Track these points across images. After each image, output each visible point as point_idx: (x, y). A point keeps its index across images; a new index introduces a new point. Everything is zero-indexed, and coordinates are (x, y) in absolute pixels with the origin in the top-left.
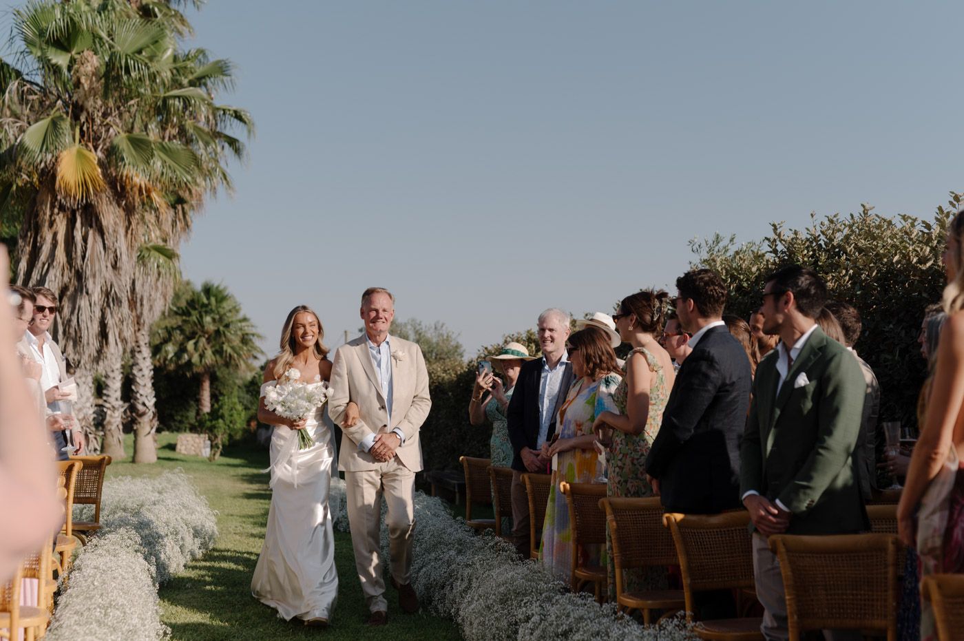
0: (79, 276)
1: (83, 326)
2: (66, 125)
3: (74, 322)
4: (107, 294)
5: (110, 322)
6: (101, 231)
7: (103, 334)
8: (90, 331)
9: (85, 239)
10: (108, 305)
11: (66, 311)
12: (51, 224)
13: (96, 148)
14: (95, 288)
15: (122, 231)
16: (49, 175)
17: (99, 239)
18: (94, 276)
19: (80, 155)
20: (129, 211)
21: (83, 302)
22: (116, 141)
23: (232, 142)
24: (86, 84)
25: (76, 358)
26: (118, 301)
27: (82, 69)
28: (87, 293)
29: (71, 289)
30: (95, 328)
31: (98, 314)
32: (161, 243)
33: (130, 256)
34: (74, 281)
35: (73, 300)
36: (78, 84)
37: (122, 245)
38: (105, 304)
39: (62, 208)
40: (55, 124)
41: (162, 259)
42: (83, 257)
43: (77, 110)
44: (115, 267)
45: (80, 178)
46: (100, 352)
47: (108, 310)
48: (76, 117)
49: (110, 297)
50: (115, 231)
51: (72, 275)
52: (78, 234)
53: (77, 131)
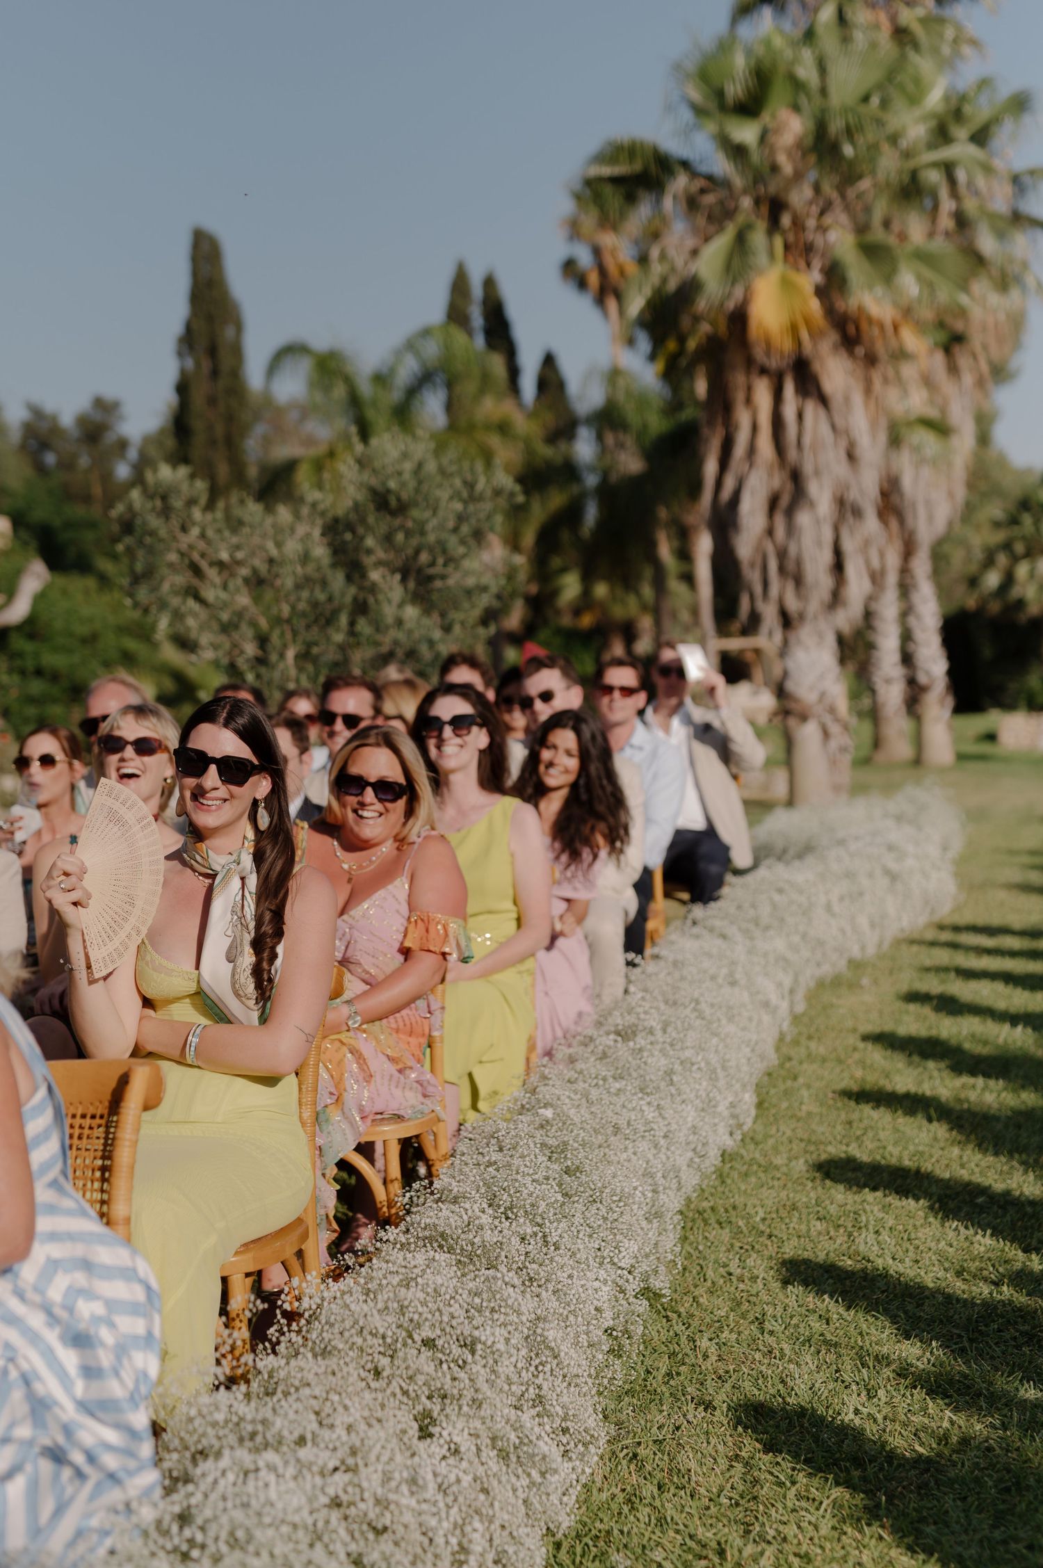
0: (796, 477)
1: (806, 555)
2: (758, 238)
3: (793, 552)
4: (842, 502)
5: (848, 545)
6: (823, 400)
7: (838, 567)
8: (819, 563)
9: (800, 416)
10: (844, 519)
11: (780, 533)
12: (749, 401)
13: (809, 266)
14: (821, 494)
15: (858, 397)
16: (739, 318)
17: (822, 412)
18: (817, 473)
19: (786, 285)
20: (869, 362)
21: (803, 518)
22: (840, 253)
24: (787, 168)
25: (801, 606)
26: (857, 513)
27: (779, 141)
28: (810, 502)
29: (785, 501)
30: (827, 557)
31: (828, 535)
32: (933, 413)
33: (874, 436)
34: (789, 486)
35: (790, 513)
36: (775, 168)
37: (859, 421)
38: (839, 519)
39: (763, 371)
40: (741, 239)
41: (931, 438)
42: (800, 447)
43: (775, 208)
44: (851, 456)
45: (787, 319)
46: (835, 595)
47: (844, 529)
48: (774, 224)
49: (846, 509)
50: (847, 400)
51: (785, 475)
52: (789, 411)
53: (778, 243)
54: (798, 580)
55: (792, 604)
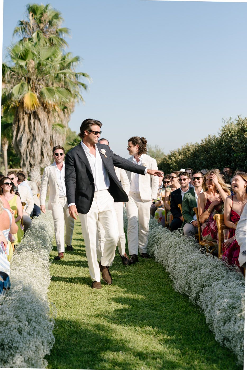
0: (33, 135)
1: (35, 152)
2: (26, 86)
3: (32, 151)
4: (43, 141)
5: (44, 150)
6: (39, 120)
7: (42, 155)
8: (38, 154)
9: (34, 123)
10: (43, 145)
11: (30, 147)
12: (23, 119)
13: (36, 92)
14: (39, 139)
15: (46, 120)
16: (21, 103)
17: (39, 123)
18: (38, 135)
19: (31, 95)
20: (48, 112)
21: (35, 144)
22: (42, 90)
23: (83, 85)
24: (31, 71)
25: (34, 162)
26: (46, 143)
27: (30, 66)
28: (36, 141)
29: (31, 140)
30: (39, 152)
31: (40, 148)
32: (60, 123)
33: (49, 128)
34: (32, 138)
35: (32, 143)
36: (29, 71)
37: (46, 124)
38: (42, 145)
39: (26, 113)
40: (22, 86)
41: (60, 128)
42: (34, 129)
43: (29, 80)
44: (45, 132)
45: (31, 103)
46: (41, 160)
47: (43, 147)
48: (29, 82)
50: (44, 120)
51: (31, 135)
52: (32, 122)
53: (30, 87)
54: (34, 157)
55: (32, 162)
